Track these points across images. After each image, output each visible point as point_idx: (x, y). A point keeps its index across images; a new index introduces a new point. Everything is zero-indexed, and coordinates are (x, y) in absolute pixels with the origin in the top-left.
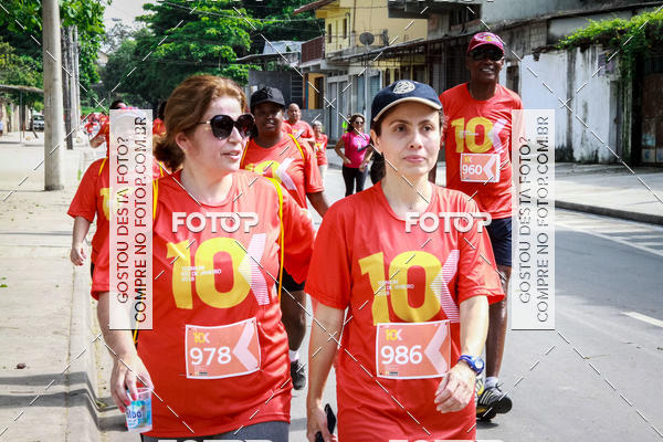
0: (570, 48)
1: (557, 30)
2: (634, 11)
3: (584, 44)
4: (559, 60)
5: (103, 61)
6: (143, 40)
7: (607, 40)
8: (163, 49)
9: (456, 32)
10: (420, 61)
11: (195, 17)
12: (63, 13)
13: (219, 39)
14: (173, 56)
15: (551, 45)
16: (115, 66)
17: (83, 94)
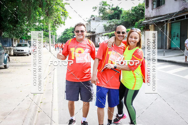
0: (104, 36)
1: (103, 34)
2: (111, 32)
3: (106, 35)
4: (103, 37)
5: (58, 39)
6: (62, 36)
7: (108, 35)
8: (63, 37)
9: (93, 34)
10: (90, 37)
11: (67, 34)
12: (51, 33)
13: (69, 36)
14: (65, 38)
15: (102, 36)
16: (59, 39)
17: (55, 41)
